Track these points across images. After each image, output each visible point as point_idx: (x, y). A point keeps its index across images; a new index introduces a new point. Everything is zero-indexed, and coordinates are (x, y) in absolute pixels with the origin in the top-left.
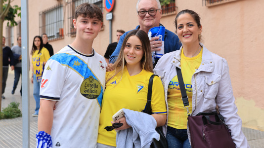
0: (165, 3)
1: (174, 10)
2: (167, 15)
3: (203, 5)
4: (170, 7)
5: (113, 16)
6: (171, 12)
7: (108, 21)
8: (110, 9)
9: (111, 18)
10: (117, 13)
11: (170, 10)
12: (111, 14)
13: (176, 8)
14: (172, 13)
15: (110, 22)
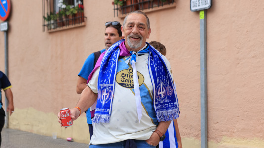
0: (72, 12)
1: (83, 21)
2: (73, 26)
3: (115, 16)
4: (78, 17)
5: (9, 27)
6: (79, 23)
7: (2, 33)
8: (6, 16)
9: (6, 28)
10: (14, 22)
11: (78, 21)
12: (6, 24)
13: (85, 19)
14: (80, 25)
15: (5, 33)
